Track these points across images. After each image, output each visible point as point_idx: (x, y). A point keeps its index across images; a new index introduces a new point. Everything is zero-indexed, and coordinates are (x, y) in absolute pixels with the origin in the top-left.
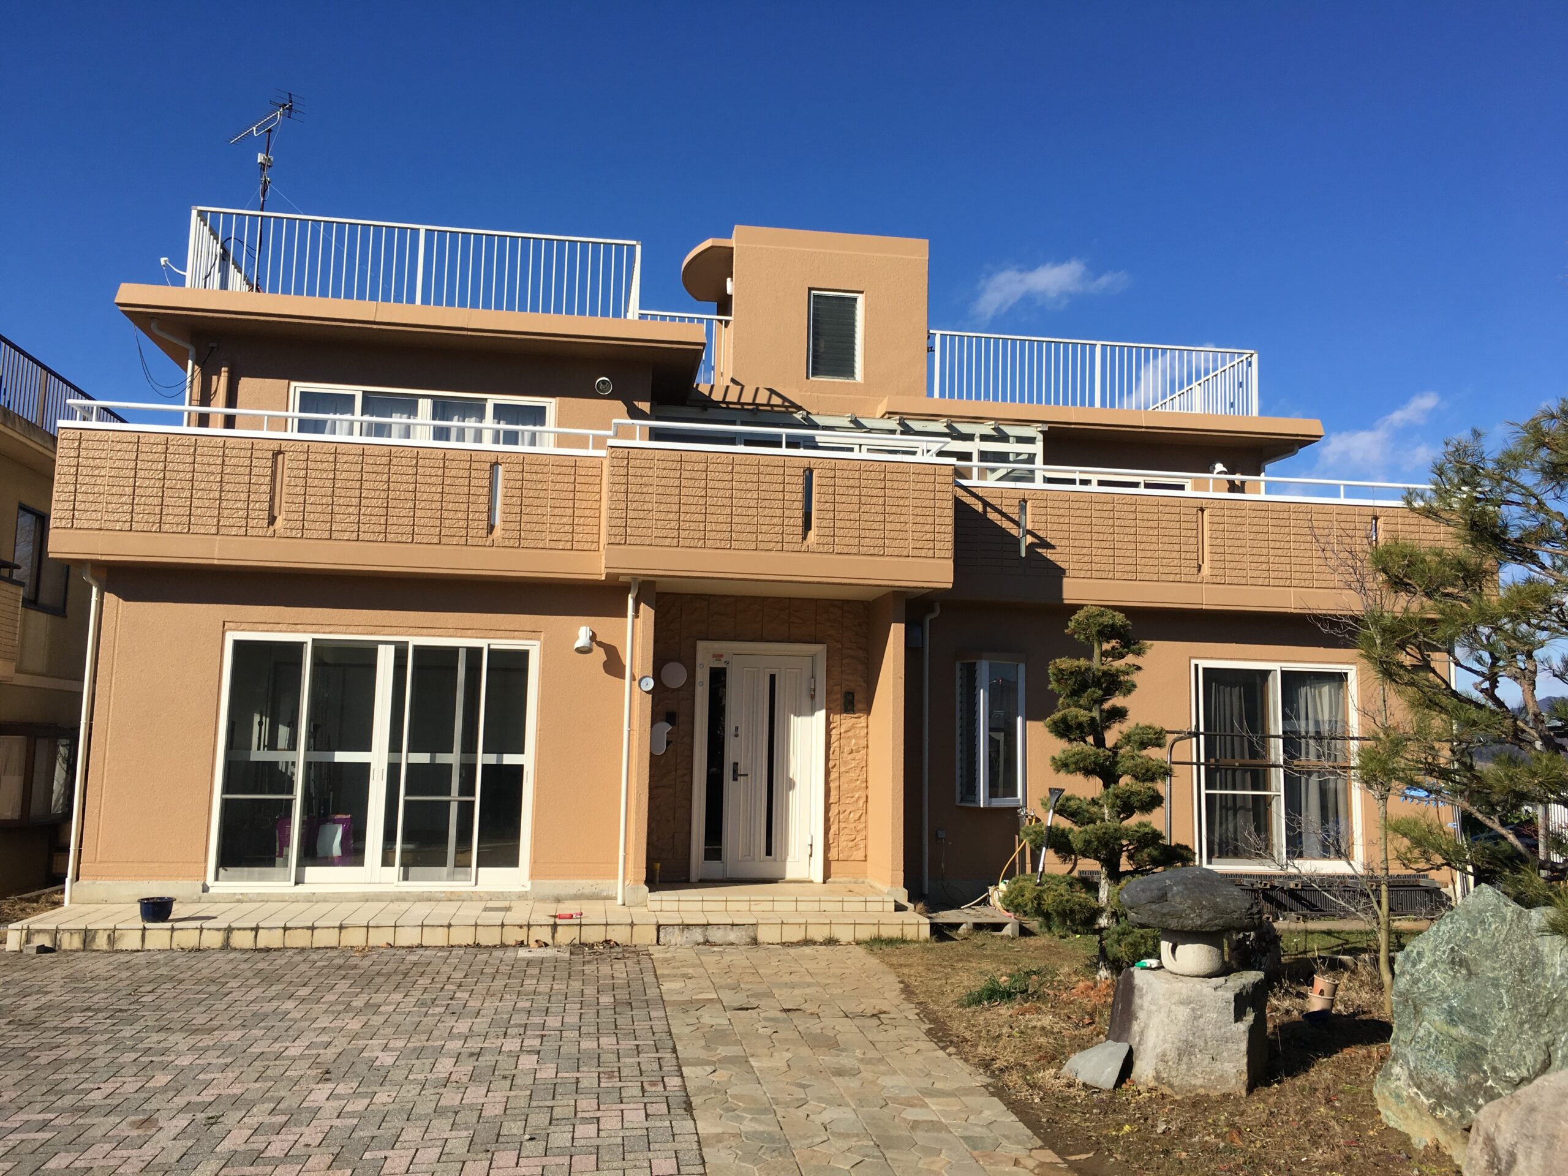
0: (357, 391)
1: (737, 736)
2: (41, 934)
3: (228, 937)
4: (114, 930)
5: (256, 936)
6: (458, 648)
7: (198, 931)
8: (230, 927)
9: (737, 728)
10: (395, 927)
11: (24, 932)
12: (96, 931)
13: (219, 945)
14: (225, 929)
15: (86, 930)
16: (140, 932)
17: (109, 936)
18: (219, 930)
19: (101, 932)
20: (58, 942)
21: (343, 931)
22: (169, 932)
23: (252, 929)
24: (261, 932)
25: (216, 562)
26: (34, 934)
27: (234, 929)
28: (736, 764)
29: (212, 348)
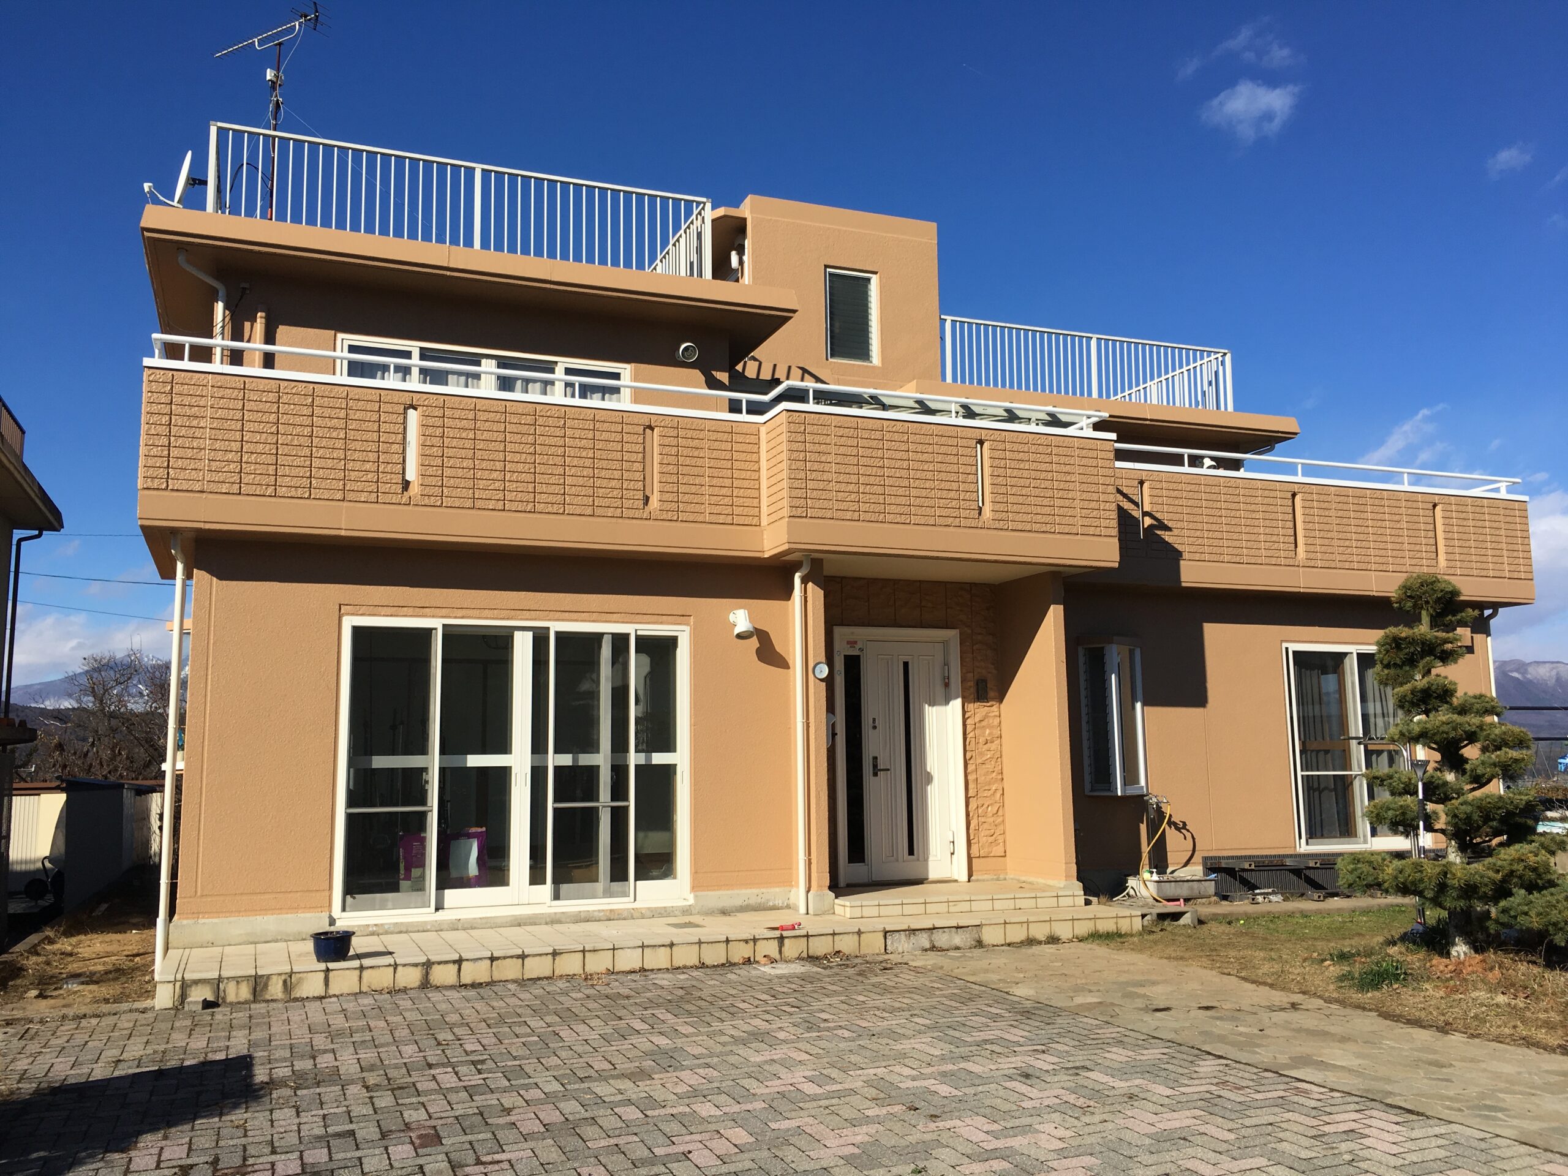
0: (414, 346)
1: (875, 727)
2: (200, 986)
3: (427, 974)
4: (291, 974)
5: (459, 970)
6: (602, 634)
7: (392, 969)
8: (428, 960)
9: (874, 720)
10: (614, 949)
11: (178, 984)
12: (269, 977)
13: (417, 984)
14: (423, 964)
15: (256, 977)
16: (322, 975)
17: (285, 982)
18: (416, 965)
19: (274, 978)
20: (222, 994)
21: (557, 958)
22: (357, 972)
23: (454, 962)
24: (464, 964)
25: (343, 533)
26: (190, 986)
27: (433, 963)
28: (875, 758)
29: (244, 289)
